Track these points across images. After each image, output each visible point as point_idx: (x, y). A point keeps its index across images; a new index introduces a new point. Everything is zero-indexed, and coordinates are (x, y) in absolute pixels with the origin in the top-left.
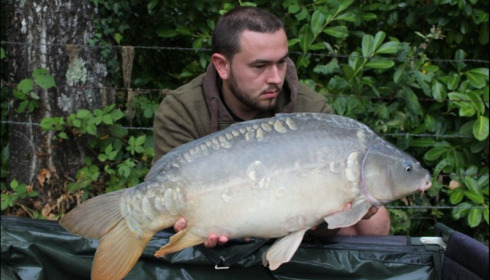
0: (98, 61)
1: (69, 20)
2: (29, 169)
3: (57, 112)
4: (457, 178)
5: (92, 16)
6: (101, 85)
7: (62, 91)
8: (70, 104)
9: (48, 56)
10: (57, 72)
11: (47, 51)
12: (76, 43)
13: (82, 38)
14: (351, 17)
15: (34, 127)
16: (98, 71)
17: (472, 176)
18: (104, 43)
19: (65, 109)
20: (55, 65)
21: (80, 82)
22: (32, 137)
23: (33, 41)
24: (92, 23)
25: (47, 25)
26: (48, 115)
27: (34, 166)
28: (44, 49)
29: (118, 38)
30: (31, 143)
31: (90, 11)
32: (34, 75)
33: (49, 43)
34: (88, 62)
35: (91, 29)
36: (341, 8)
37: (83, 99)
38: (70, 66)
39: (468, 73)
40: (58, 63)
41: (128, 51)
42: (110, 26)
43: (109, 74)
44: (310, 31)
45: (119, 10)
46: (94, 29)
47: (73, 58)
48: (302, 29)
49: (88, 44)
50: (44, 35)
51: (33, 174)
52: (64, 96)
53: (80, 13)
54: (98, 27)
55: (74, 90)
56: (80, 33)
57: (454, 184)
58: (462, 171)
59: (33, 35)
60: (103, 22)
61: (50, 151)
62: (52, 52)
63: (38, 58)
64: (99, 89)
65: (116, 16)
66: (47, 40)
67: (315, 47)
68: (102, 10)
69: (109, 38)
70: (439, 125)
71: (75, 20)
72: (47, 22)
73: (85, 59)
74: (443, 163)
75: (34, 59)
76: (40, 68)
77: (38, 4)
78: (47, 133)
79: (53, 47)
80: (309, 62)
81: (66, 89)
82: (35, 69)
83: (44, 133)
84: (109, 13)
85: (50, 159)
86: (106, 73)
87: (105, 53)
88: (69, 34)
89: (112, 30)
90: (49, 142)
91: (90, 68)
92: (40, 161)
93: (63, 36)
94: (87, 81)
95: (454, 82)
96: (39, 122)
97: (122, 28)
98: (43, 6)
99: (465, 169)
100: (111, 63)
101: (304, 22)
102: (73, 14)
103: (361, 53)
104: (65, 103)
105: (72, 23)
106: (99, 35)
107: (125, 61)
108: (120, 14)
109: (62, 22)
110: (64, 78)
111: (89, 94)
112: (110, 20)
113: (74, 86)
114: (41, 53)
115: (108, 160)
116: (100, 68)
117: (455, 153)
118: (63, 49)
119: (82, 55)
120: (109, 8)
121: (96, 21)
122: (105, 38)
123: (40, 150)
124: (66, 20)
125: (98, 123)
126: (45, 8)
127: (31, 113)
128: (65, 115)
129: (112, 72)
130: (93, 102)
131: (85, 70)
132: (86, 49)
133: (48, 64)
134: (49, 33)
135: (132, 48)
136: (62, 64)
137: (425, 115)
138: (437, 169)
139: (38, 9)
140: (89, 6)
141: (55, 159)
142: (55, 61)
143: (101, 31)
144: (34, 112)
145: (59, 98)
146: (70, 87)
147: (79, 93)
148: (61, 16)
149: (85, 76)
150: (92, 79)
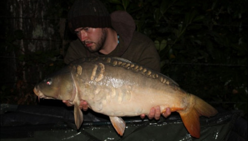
0: (49, 26)
3: (28, 52)
4: (237, 88)
7: (30, 41)
8: (34, 48)
10: (28, 32)
11: (23, 21)
15: (16, 59)
16: (49, 32)
20: (27, 28)
21: (39, 37)
22: (15, 64)
23: (16, 16)
24: (46, 7)
26: (23, 54)
27: (16, 79)
30: (15, 68)
33: (24, 17)
34: (44, 27)
35: (45, 10)
37: (41, 46)
53: (40, 2)
59: (16, 13)
63: (18, 24)
72: (22, 6)
76: (19, 29)
78: (22, 62)
85: (24, 76)
86: (53, 33)
88: (34, 12)
92: (19, 77)
93: (31, 14)
96: (18, 57)
101: (157, 6)
102: (36, 2)
104: (32, 47)
109: (30, 6)
110: (31, 34)
111: (44, 44)
114: (20, 22)
118: (31, 20)
124: (33, 5)
135: (65, 19)
136: (30, 27)
145: (29, 45)
146: (34, 39)
147: (39, 42)
148: (30, 3)
149: (42, 34)
150: (45, 36)
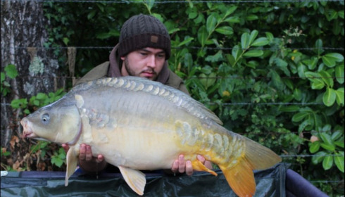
0: (52, 57)
1: (30, 29)
2: (4, 136)
3: (23, 95)
4: (317, 134)
5: (47, 26)
6: (54, 75)
7: (27, 80)
8: (32, 89)
9: (15, 55)
10: (23, 67)
11: (15, 52)
12: (35, 46)
13: (40, 42)
14: (235, 20)
15: (7, 106)
16: (52, 65)
17: (327, 132)
18: (56, 45)
19: (29, 93)
20: (21, 62)
21: (39, 74)
22: (6, 114)
23: (5, 46)
24: (47, 31)
25: (15, 34)
26: (17, 98)
27: (8, 134)
28: (13, 51)
29: (66, 41)
30: (5, 118)
31: (45, 23)
32: (5, 69)
33: (16, 46)
34: (45, 59)
35: (46, 35)
36: (228, 13)
37: (42, 85)
38: (31, 62)
39: (324, 57)
40: (23, 61)
41: (72, 50)
42: (60, 32)
43: (60, 67)
44: (206, 31)
45: (65, 21)
46: (48, 36)
47: (33, 57)
48: (200, 29)
49: (44, 46)
50: (12, 41)
51: (7, 140)
52: (28, 84)
53: (38, 24)
54: (51, 34)
55: (35, 79)
56: (38, 38)
57: (314, 139)
58: (320, 129)
59: (5, 41)
60: (55, 30)
62: (19, 53)
63: (9, 57)
64: (53, 78)
65: (64, 25)
66: (15, 44)
67: (209, 42)
68: (54, 22)
69: (60, 41)
70: (304, 95)
71: (34, 29)
72: (14, 31)
73: (42, 57)
74: (305, 123)
75: (6, 58)
76: (10, 64)
77: (7, 19)
78: (16, 110)
79: (19, 49)
80: (205, 53)
81: (29, 79)
82: (7, 65)
83: (14, 110)
84: (59, 24)
85: (19, 128)
86: (58, 66)
87: (56, 53)
88: (30, 39)
89: (61, 36)
90: (17, 117)
91: (46, 63)
92: (12, 130)
93: (26, 41)
94: (44, 73)
95: (313, 64)
96: (10, 103)
97: (69, 34)
98: (11, 20)
99: (322, 127)
100: (61, 59)
101: (201, 24)
102: (32, 25)
103: (240, 46)
104: (29, 88)
105: (32, 32)
106: (52, 40)
107: (70, 57)
108: (67, 24)
109: (25, 31)
110: (27, 71)
111: (46, 82)
112: (59, 28)
113: (34, 77)
114: (11, 54)
116: (54, 63)
117: (315, 116)
118: (26, 51)
119: (40, 54)
120: (58, 20)
121: (49, 30)
122: (56, 41)
123: (11, 122)
124: (28, 30)
126: (13, 22)
127: (4, 97)
128: (28, 97)
129: (62, 65)
130: (49, 87)
131: (42, 65)
132: (43, 50)
133: (16, 62)
134: (16, 39)
135: (74, 48)
136: (25, 61)
137: (294, 88)
138: (301, 128)
139: (8, 23)
140: (44, 20)
142: (21, 59)
143: (53, 36)
144: (7, 95)
145: (24, 85)
147: (39, 81)
148: (24, 27)
149: (42, 69)
150: (47, 71)
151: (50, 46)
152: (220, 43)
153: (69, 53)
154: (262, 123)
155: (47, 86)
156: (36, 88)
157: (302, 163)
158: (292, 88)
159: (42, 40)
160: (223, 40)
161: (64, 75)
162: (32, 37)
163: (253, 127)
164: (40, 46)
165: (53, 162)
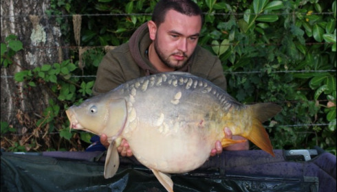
0: (55, 25)
2: (7, 110)
3: (25, 66)
6: (57, 44)
7: (29, 50)
8: (35, 59)
9: (16, 24)
10: (23, 35)
11: (15, 20)
12: (37, 14)
13: (41, 8)
15: (8, 79)
16: (55, 33)
18: (58, 11)
19: (32, 63)
20: (22, 30)
21: (41, 43)
22: (7, 85)
23: (4, 13)
25: (14, 1)
26: (19, 69)
27: (10, 107)
28: (12, 19)
29: (68, 7)
30: (7, 90)
33: (16, 14)
34: (47, 27)
35: (47, 1)
37: (44, 55)
38: (33, 31)
40: (24, 29)
41: (77, 18)
43: (63, 35)
46: (50, 2)
47: (35, 25)
49: (46, 13)
50: (12, 7)
51: (10, 114)
52: (30, 55)
55: (37, 49)
56: (39, 5)
57: (330, 104)
59: (4, 9)
61: (22, 96)
62: (19, 20)
63: (9, 26)
64: (56, 46)
66: (15, 12)
69: (62, 8)
73: (44, 25)
74: (323, 89)
75: (6, 27)
76: (11, 33)
78: (18, 82)
79: (19, 17)
80: (214, 19)
81: (31, 48)
83: (16, 82)
85: (23, 102)
86: (60, 34)
87: (59, 20)
88: (31, 6)
90: (21, 89)
91: (48, 31)
92: (15, 103)
93: (27, 8)
94: (47, 42)
95: (330, 27)
100: (63, 27)
103: (253, 11)
104: (32, 59)
106: (54, 6)
107: (75, 25)
110: (29, 39)
111: (49, 52)
113: (37, 46)
114: (10, 22)
115: (66, 100)
116: (57, 30)
117: (333, 79)
118: (28, 18)
119: (42, 22)
123: (14, 95)
125: (57, 74)
127: (5, 68)
128: (32, 68)
129: (65, 33)
130: (52, 57)
131: (44, 33)
132: (45, 17)
133: (16, 30)
134: (15, 6)
135: (79, 16)
136: (27, 29)
137: (307, 54)
138: (318, 93)
141: (26, 101)
142: (22, 27)
143: (55, 3)
144: (8, 66)
145: (26, 56)
146: (34, 47)
147: (41, 51)
149: (45, 37)
150: (50, 40)
151: (52, 14)
152: (233, 8)
153: (74, 21)
154: (278, 90)
155: (50, 56)
156: (39, 58)
157: (318, 131)
158: (304, 52)
159: (44, 6)
160: (236, 5)
161: (66, 43)
162: (33, 4)
163: (268, 94)
164: (42, 13)
165: (61, 136)
